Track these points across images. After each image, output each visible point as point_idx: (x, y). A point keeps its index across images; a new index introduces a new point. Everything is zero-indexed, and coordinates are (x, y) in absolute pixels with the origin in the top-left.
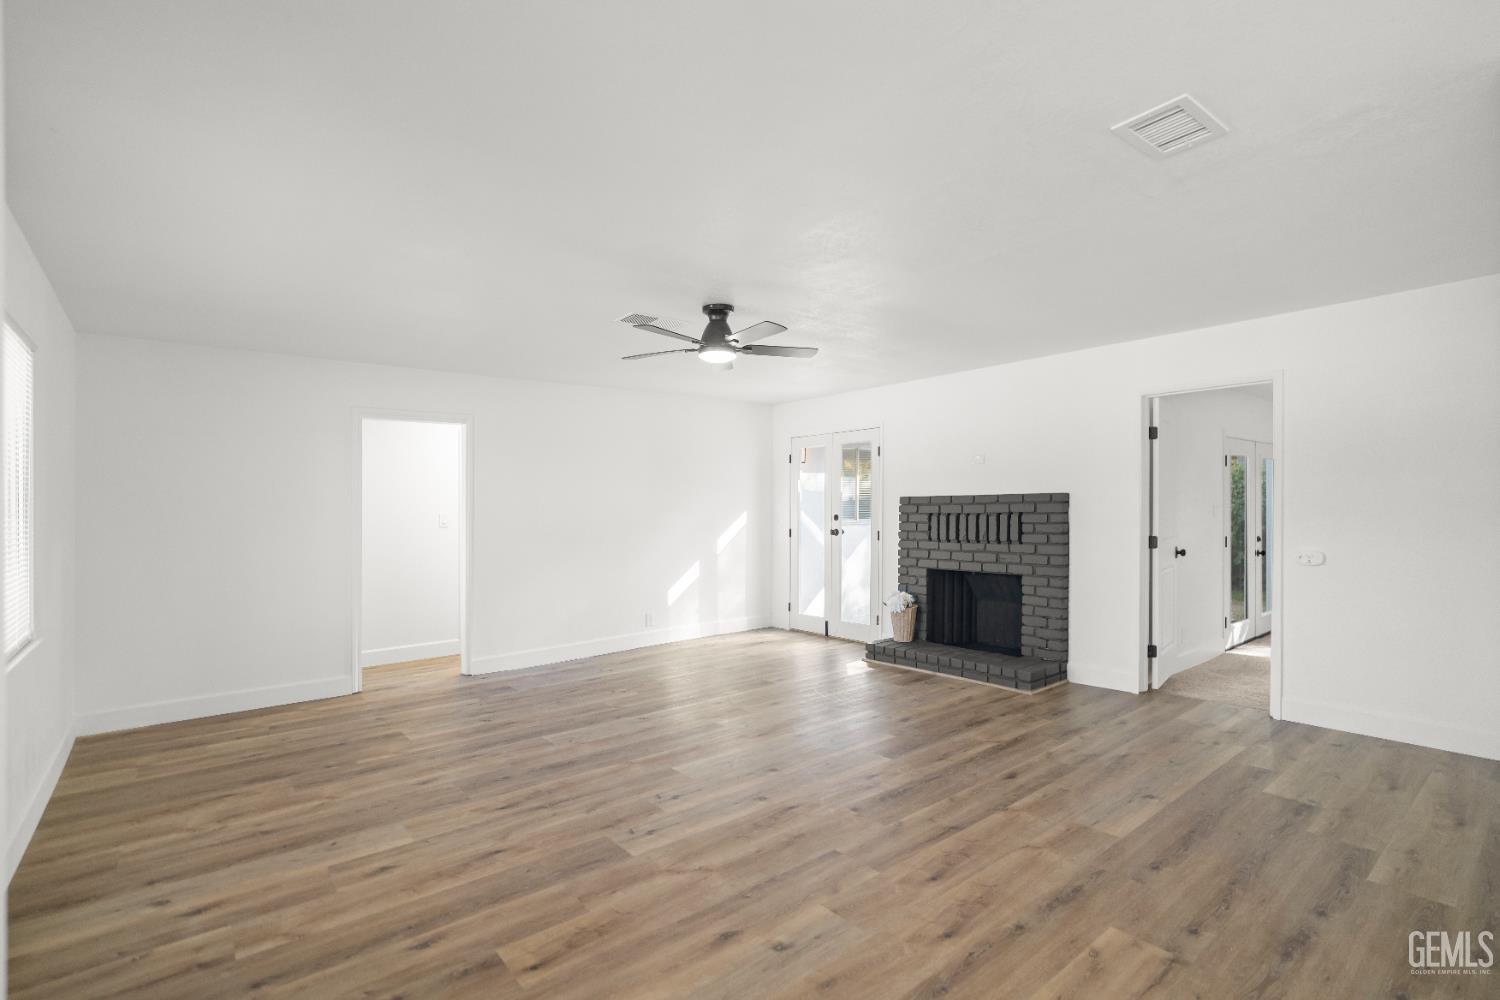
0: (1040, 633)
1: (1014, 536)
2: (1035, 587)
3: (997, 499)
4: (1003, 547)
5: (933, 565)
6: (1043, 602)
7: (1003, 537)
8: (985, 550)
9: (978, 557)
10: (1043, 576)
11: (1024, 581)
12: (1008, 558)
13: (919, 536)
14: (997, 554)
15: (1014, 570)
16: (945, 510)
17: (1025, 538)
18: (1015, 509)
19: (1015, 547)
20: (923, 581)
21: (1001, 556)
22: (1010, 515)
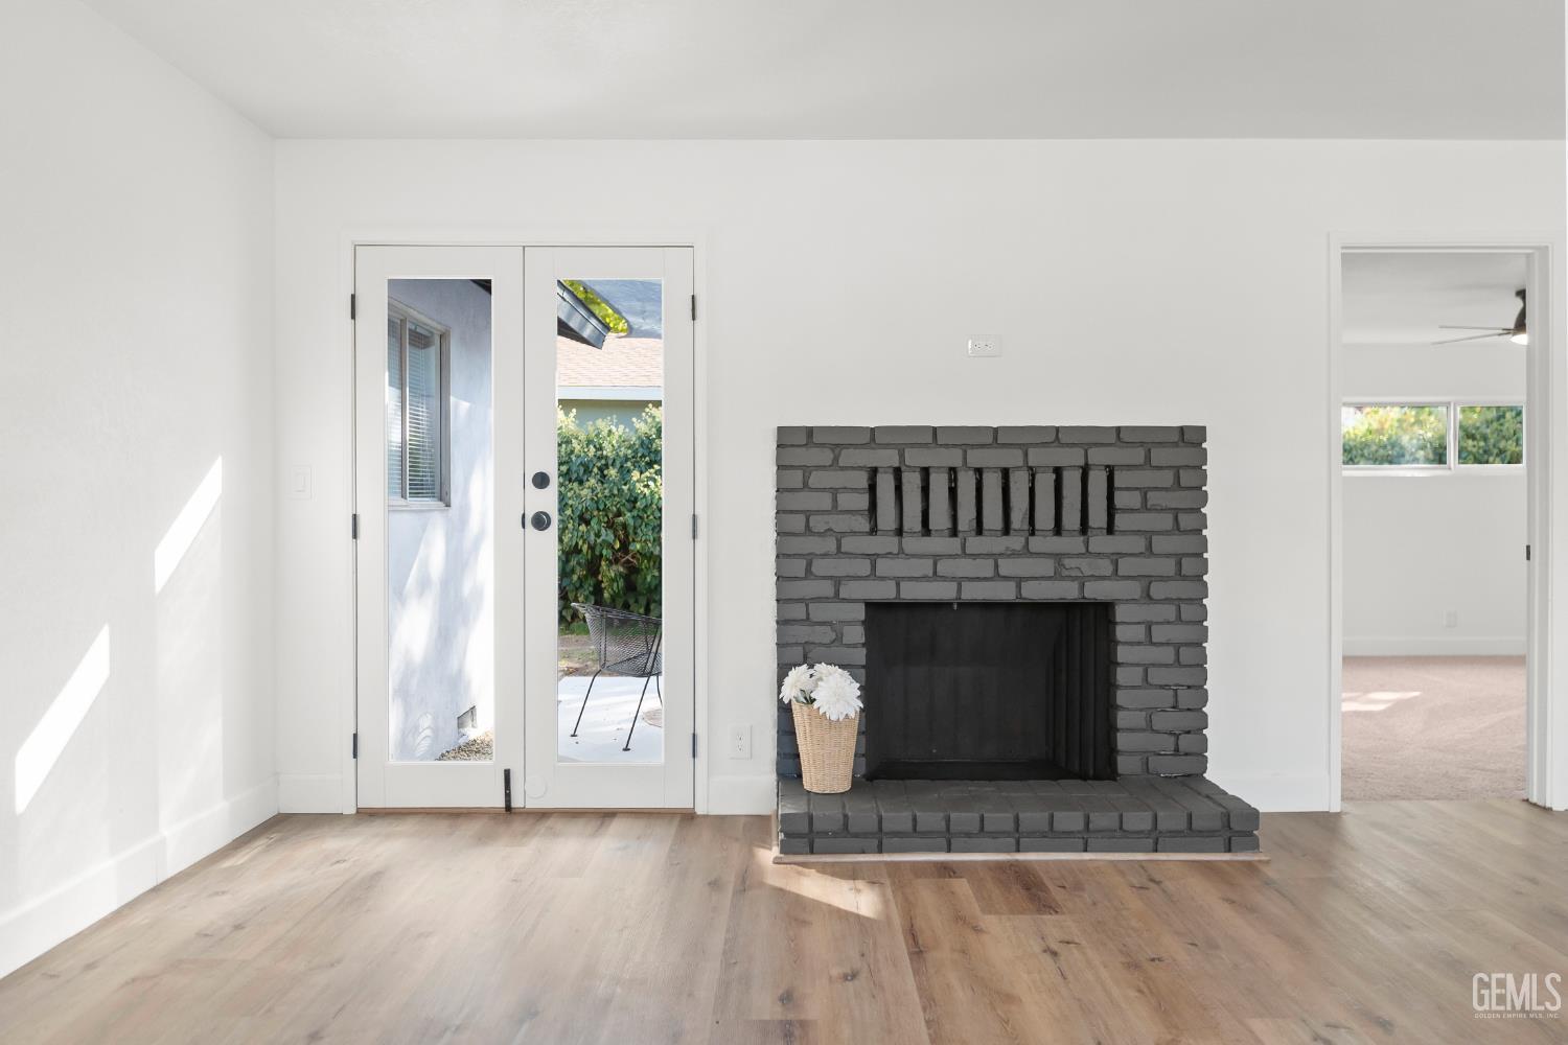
0: (1160, 721)
1: (1098, 517)
2: (1149, 627)
3: (1056, 436)
4: (1071, 543)
5: (884, 592)
6: (1167, 655)
7: (1071, 519)
8: (1026, 552)
9: (1007, 567)
10: (1168, 600)
11: (1121, 613)
12: (1086, 566)
13: (840, 523)
14: (1058, 557)
15: (1096, 591)
16: (916, 459)
17: (1121, 521)
18: (1098, 457)
19: (1100, 542)
20: (857, 634)
21: (1067, 562)
22: (1085, 471)
